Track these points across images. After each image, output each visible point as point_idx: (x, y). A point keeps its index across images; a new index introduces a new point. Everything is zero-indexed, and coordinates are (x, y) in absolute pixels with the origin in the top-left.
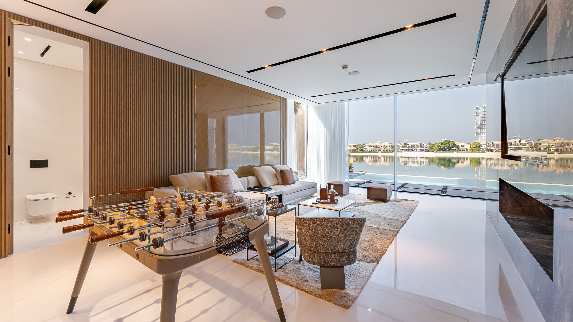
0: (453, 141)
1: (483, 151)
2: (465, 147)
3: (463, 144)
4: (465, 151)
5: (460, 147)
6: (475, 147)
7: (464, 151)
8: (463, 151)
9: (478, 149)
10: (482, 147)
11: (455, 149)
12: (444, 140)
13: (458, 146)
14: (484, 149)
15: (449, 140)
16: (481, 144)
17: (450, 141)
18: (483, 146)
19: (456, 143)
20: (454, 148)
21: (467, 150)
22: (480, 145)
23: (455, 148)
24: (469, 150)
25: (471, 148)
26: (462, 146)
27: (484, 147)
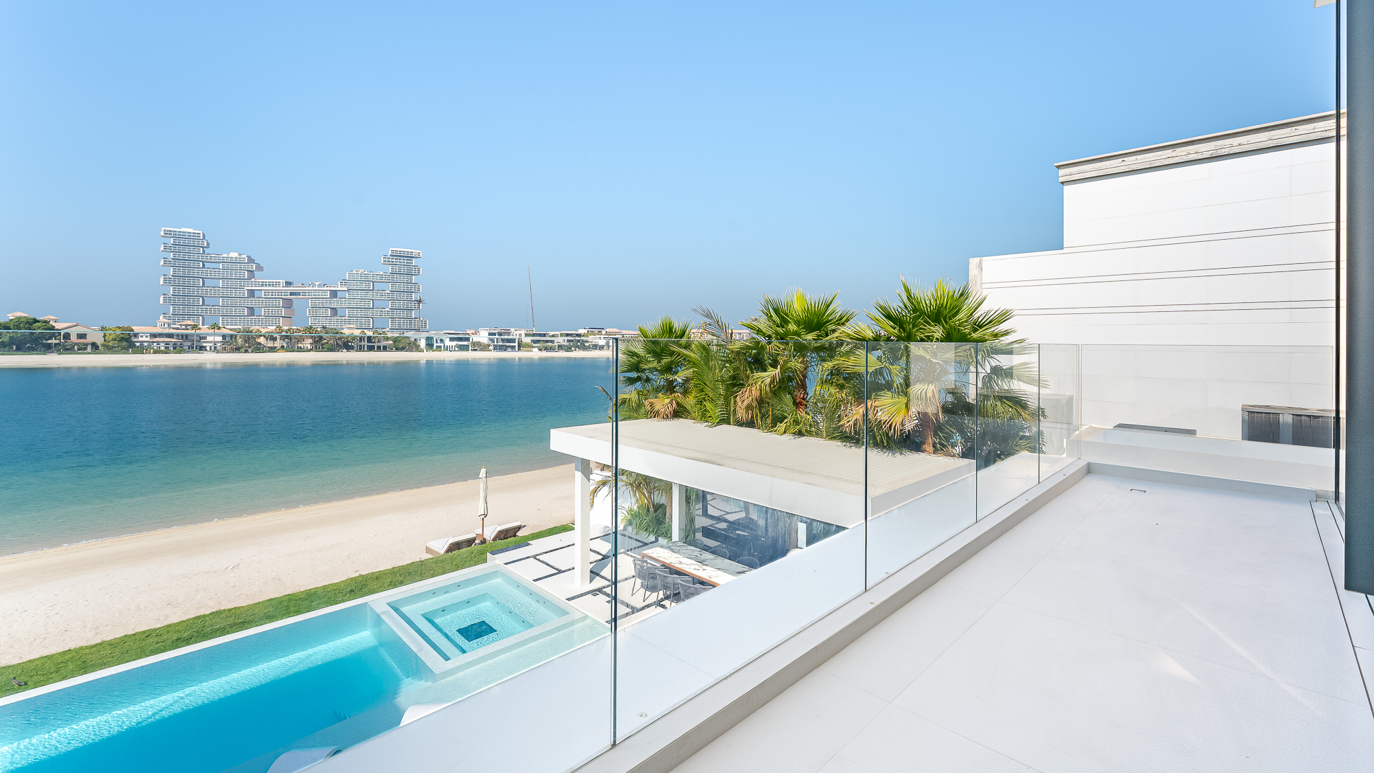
0: (46, 322)
1: (141, 350)
2: (89, 340)
3: (81, 330)
4: (89, 349)
5: (74, 338)
6: (115, 340)
7: (85, 349)
8: (82, 349)
9: (125, 343)
10: (140, 339)
11: (56, 344)
12: (19, 314)
13: (67, 336)
14: (146, 344)
15: (33, 316)
16: (136, 329)
17: (36, 321)
18: (142, 337)
19: (58, 326)
20: (53, 341)
21: (95, 346)
22: (136, 335)
23: (57, 341)
24: (100, 348)
25: (105, 340)
26: (82, 336)
27: (144, 339)
